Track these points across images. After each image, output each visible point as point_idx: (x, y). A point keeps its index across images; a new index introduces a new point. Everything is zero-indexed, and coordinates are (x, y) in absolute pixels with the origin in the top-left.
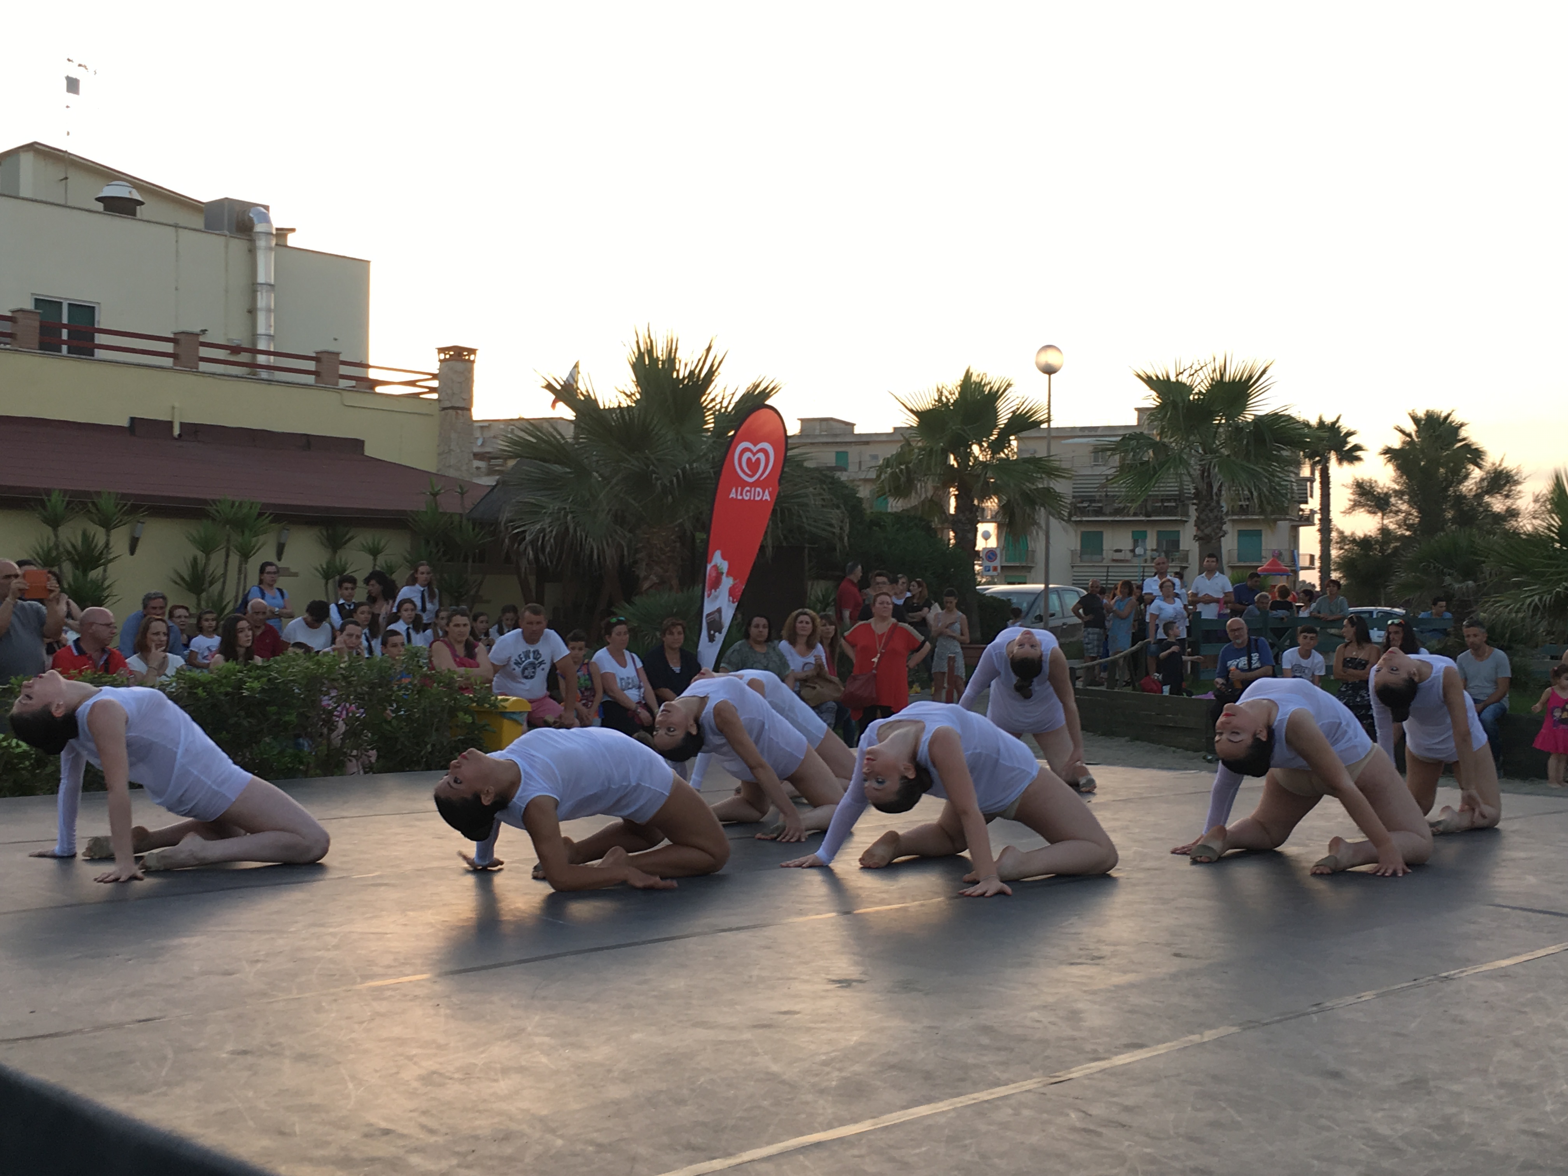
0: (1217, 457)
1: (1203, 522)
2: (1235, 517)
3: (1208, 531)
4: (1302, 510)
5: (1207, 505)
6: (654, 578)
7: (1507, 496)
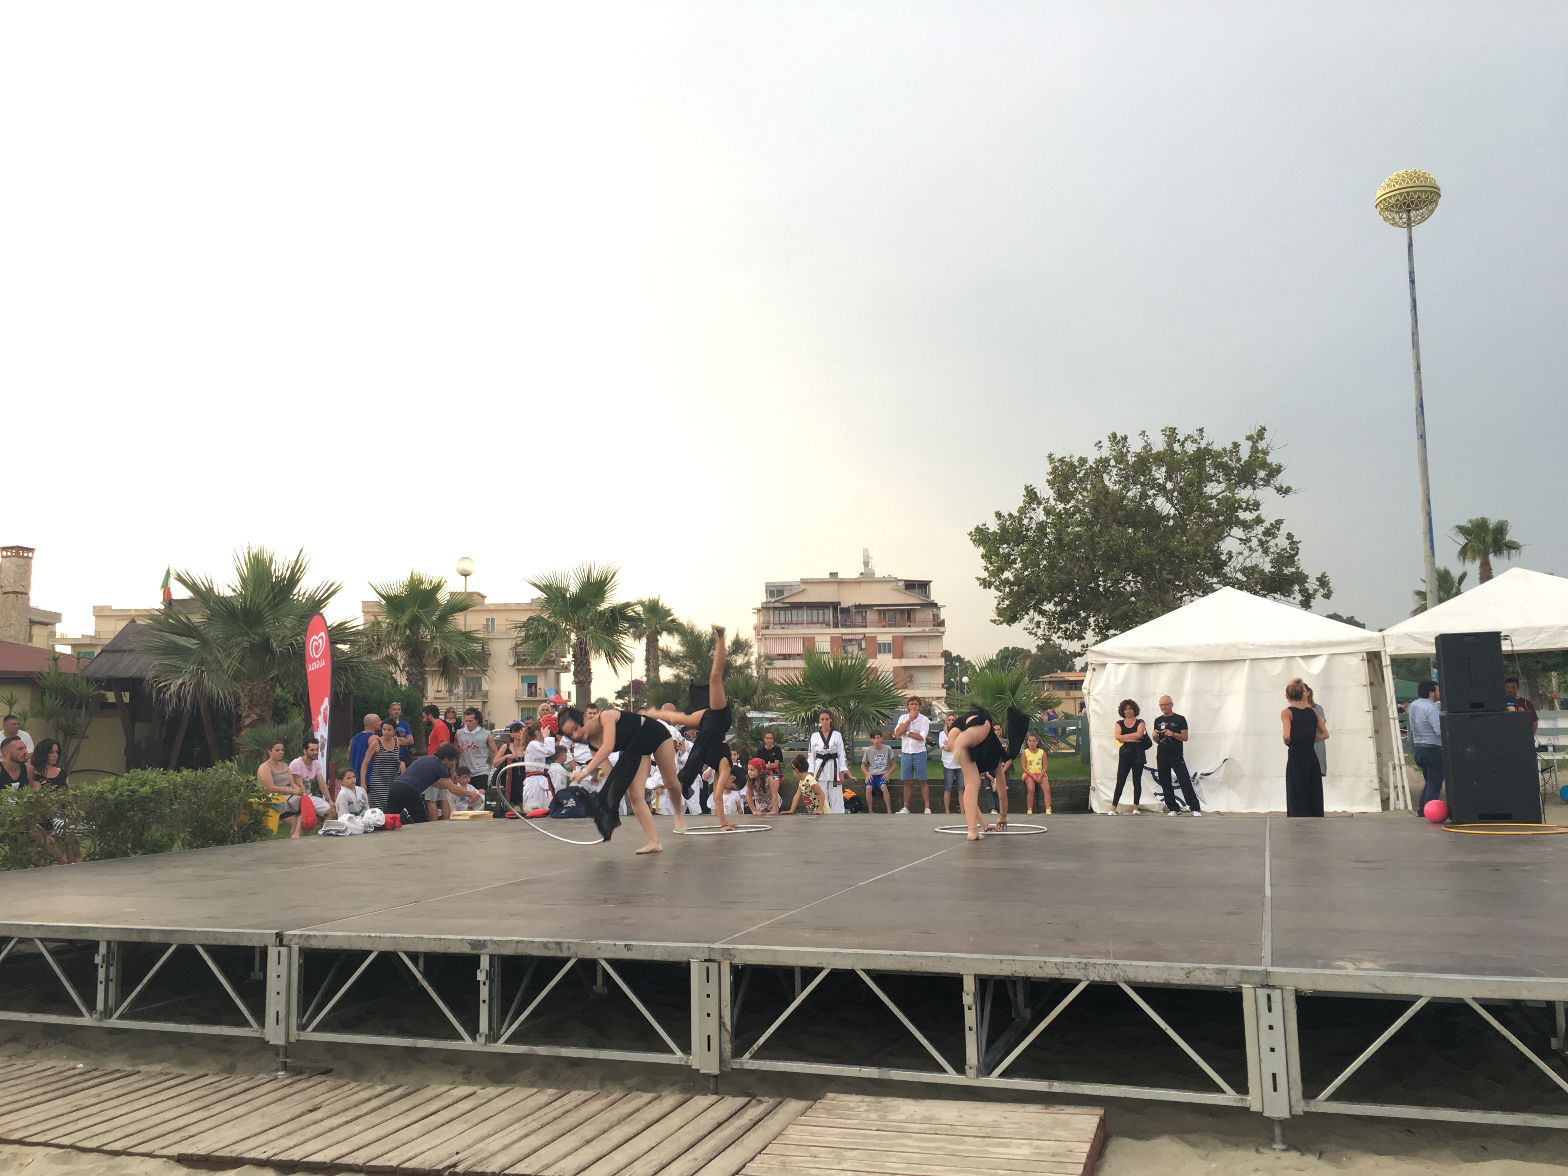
0: (589, 633)
1: (579, 672)
2: (520, 667)
3: (581, 678)
4: (563, 662)
5: (581, 662)
6: (254, 716)
7: (746, 655)
